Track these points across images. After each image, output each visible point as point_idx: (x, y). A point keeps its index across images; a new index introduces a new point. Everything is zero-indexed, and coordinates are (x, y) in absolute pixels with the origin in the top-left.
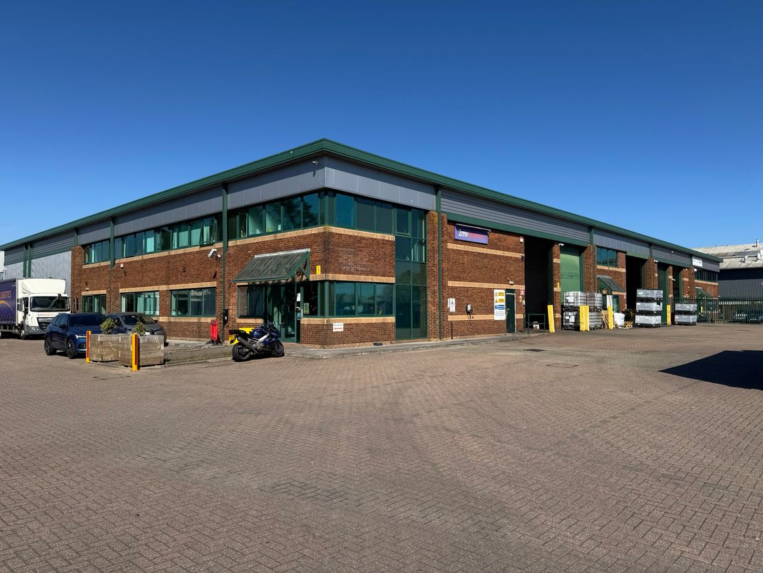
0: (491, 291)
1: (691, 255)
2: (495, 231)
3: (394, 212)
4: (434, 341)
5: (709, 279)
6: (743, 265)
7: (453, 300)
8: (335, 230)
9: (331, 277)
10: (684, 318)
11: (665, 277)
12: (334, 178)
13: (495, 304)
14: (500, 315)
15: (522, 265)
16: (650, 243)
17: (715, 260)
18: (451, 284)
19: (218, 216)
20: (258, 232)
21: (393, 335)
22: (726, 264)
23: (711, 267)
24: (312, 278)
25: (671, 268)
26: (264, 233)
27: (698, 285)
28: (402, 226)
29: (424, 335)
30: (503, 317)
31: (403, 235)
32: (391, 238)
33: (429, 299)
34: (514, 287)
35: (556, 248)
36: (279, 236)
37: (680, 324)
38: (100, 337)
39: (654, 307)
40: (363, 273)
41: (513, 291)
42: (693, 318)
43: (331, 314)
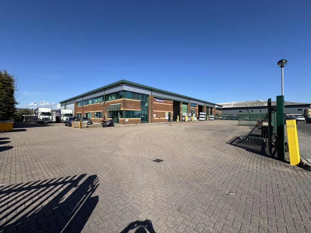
0: (165, 113)
1: (215, 105)
2: (165, 99)
3: (141, 95)
4: (150, 123)
5: (220, 110)
6: (228, 107)
7: (155, 114)
8: (126, 99)
9: (125, 109)
10: (211, 119)
11: (208, 110)
12: (125, 88)
13: (166, 116)
14: (167, 118)
15: (173, 107)
16: (205, 102)
17: (221, 106)
18: (154, 111)
19: (103, 96)
20: (111, 100)
21: (140, 122)
22: (224, 107)
23: (220, 107)
24: (121, 110)
25: (210, 108)
26: (112, 100)
27: (216, 111)
28: (143, 98)
29: (148, 122)
30: (168, 118)
31: (143, 100)
32: (140, 101)
33: (149, 114)
34: (170, 112)
35: (181, 103)
36: (115, 100)
37: (210, 120)
38: (74, 122)
39: (203, 116)
40: (133, 109)
41: (170, 113)
42: (213, 119)
43: (125, 117)
